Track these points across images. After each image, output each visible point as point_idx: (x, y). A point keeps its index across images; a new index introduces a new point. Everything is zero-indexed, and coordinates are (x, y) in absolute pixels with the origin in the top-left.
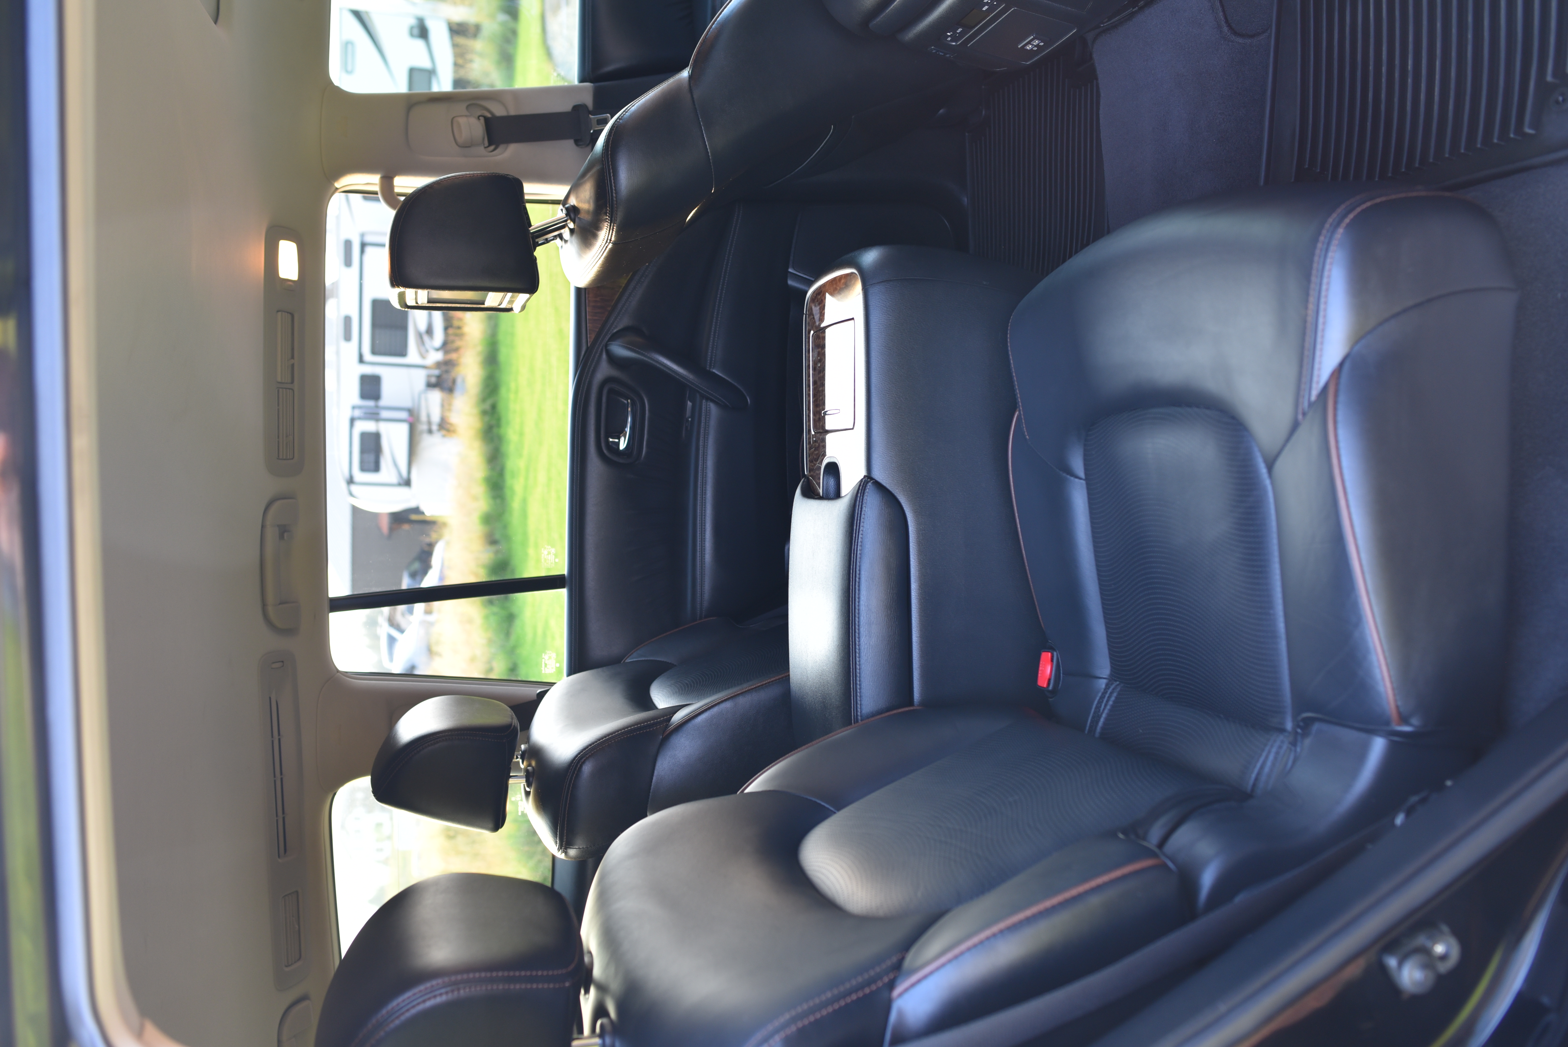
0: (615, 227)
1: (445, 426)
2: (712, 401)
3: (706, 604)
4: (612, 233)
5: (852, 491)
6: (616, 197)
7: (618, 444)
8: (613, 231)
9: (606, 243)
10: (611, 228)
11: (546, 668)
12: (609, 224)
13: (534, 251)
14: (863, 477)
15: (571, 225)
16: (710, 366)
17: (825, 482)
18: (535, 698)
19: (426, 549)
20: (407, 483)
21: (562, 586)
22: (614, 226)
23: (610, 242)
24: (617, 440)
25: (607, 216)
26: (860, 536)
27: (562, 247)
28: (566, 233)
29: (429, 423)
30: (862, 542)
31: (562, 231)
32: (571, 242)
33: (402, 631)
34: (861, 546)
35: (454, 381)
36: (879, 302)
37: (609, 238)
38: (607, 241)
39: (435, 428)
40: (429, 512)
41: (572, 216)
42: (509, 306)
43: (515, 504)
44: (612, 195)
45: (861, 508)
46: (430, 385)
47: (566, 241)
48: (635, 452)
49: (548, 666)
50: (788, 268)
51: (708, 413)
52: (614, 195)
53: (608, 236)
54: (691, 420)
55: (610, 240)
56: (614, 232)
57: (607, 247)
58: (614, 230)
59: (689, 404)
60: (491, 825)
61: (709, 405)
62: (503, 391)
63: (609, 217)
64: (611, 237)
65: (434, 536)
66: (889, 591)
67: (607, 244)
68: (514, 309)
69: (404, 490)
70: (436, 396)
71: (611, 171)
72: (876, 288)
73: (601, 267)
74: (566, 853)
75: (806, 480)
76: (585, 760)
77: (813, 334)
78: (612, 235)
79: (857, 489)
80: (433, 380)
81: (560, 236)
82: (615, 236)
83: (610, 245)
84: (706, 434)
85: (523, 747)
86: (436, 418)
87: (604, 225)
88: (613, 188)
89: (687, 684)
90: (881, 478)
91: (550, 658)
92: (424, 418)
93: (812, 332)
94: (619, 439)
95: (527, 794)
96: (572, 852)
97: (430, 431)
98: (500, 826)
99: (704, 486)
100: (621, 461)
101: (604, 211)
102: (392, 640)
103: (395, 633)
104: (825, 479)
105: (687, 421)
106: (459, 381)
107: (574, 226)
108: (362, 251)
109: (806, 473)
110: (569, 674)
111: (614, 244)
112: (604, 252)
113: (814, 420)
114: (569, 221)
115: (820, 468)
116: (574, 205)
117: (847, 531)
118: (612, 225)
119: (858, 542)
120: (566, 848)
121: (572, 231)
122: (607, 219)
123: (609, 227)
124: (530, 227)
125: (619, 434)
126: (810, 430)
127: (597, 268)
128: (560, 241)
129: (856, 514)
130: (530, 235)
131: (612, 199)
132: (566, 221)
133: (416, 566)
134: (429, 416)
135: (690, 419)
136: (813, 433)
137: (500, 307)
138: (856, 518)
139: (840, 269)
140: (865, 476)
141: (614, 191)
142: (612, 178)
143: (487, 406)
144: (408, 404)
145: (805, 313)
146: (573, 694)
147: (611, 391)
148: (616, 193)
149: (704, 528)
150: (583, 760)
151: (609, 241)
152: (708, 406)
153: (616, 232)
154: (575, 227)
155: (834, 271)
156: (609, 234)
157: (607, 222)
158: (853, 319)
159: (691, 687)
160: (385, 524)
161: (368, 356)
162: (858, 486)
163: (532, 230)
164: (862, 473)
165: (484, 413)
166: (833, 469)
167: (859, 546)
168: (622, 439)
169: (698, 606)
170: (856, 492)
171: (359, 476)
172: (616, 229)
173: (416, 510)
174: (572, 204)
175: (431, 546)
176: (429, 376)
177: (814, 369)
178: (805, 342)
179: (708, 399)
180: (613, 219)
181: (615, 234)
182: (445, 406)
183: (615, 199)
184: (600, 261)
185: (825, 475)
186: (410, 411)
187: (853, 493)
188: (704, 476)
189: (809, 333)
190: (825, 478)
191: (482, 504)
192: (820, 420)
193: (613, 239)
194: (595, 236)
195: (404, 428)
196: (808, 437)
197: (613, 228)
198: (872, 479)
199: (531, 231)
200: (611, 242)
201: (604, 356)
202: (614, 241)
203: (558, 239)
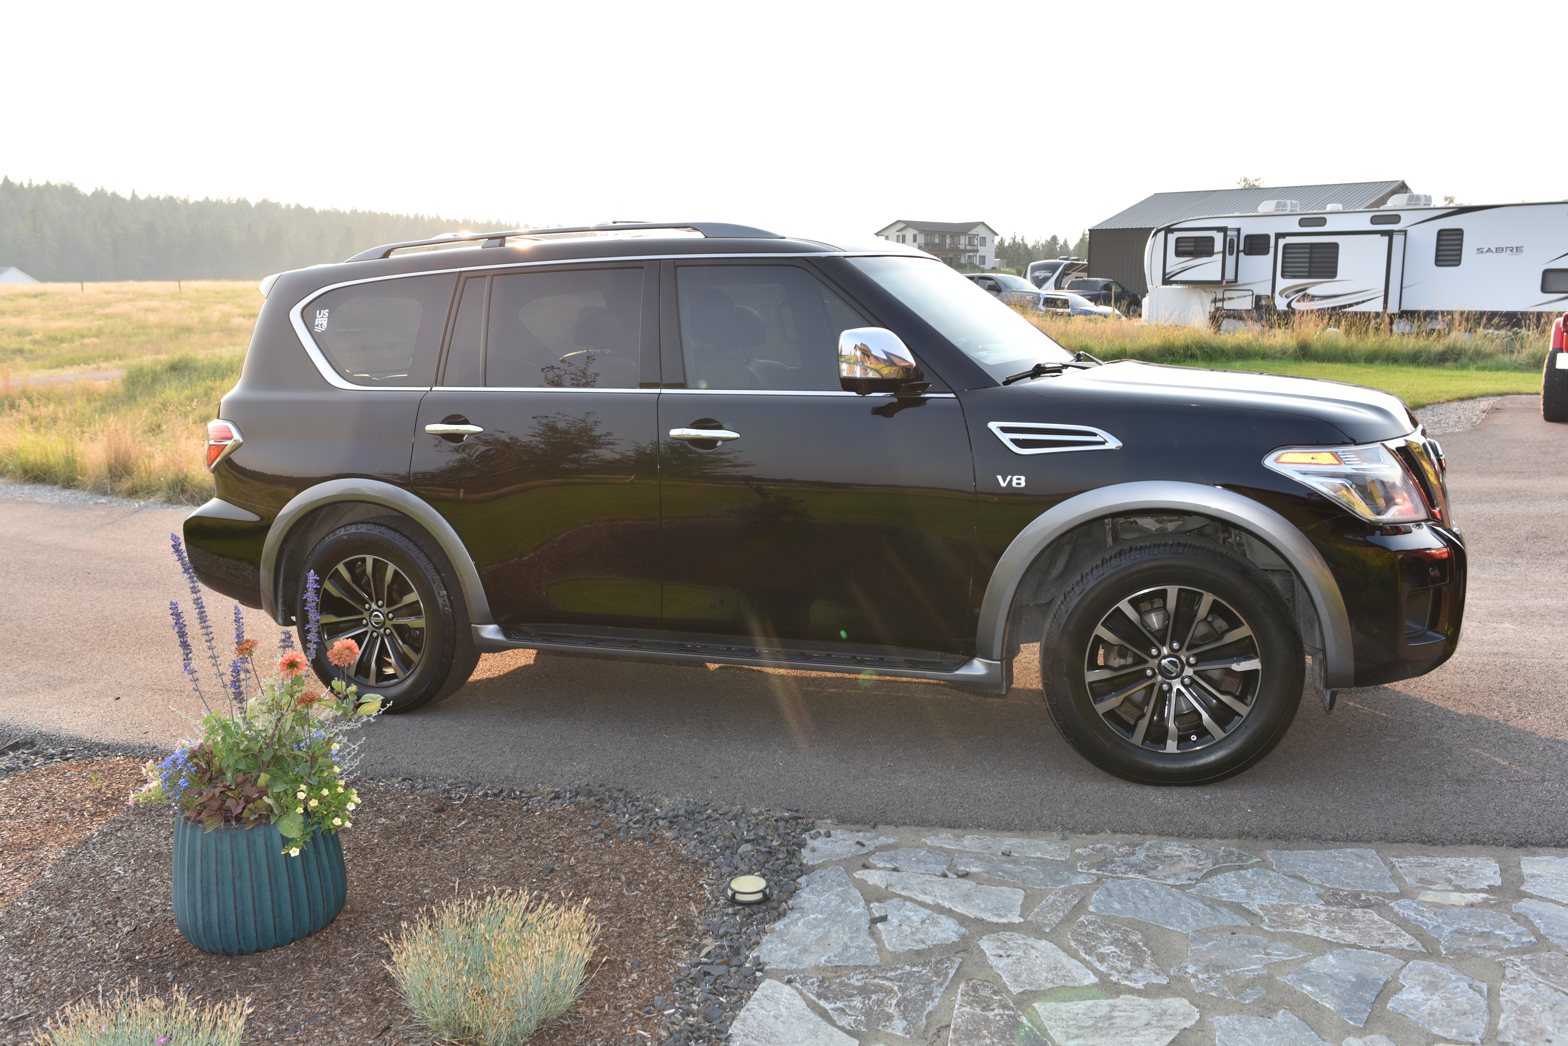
20: (1167, 281)
29: (1223, 300)
39: (1219, 304)
46: (1257, 299)
69: (1160, 279)
70: (1246, 304)
80: (1262, 302)
86: (1227, 306)
92: (1228, 294)
97: (1215, 301)
108: (1383, 233)
134: (1229, 298)
144: (1240, 280)
161: (1282, 242)
171: (1172, 238)
176: (1265, 298)
186: (1233, 282)
195: (1217, 277)
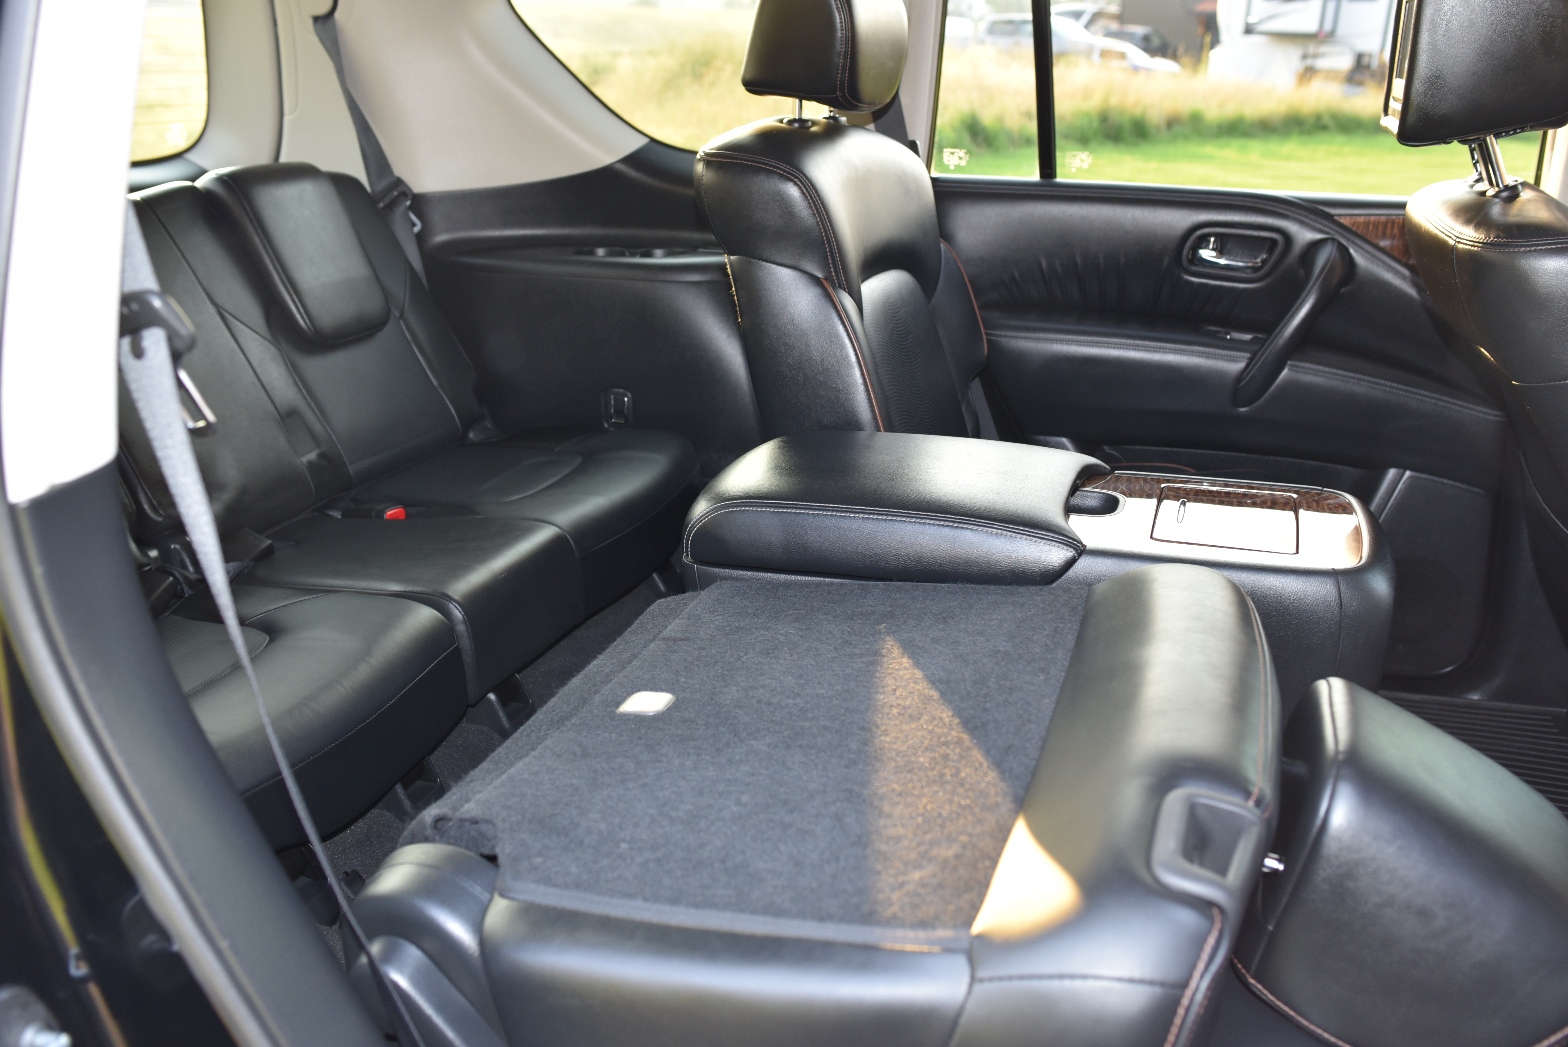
0: (1476, 249)
1: (1308, 73)
2: (1248, 365)
3: (1004, 341)
4: (1469, 245)
5: (1070, 529)
6: (1519, 252)
7: (1207, 247)
8: (1472, 246)
9: (1456, 236)
10: (1476, 244)
11: (949, 153)
12: (1481, 241)
13: (1459, 142)
14: (1084, 543)
15: (1491, 192)
16: (1293, 366)
17: (1095, 494)
18: (911, 137)
19: (1170, 51)
20: (1249, 30)
21: (1042, 175)
22: (1478, 247)
23: (1456, 242)
24: (1211, 246)
25: (1494, 238)
26: (1010, 534)
27: (1466, 182)
28: (1484, 186)
29: (1315, 56)
30: (1001, 535)
31: (1486, 182)
32: (1469, 192)
33: (1087, 26)
34: (997, 533)
35: (1360, 83)
36: (1312, 590)
37: (1462, 241)
38: (1458, 237)
39: (1309, 62)
40: (1215, 55)
41: (1505, 194)
42: (1390, 111)
43: (1209, 149)
44: (1522, 246)
45: (1044, 539)
46: (1359, 57)
47: (1472, 186)
48: (1194, 268)
49: (951, 155)
50: (1411, 469)
51: (1234, 360)
52: (1523, 249)
53: (1465, 239)
54: (1226, 338)
55: (1459, 242)
56: (1469, 247)
57: (1450, 237)
58: (1473, 248)
59: (1248, 337)
60: (748, 77)
61: (1243, 361)
62: (1341, 139)
63: (1492, 241)
64: (1464, 244)
65: (1186, 60)
66: (939, 561)
67: (1455, 238)
68: (1386, 117)
69: (1241, 27)
70: (1345, 63)
71: (1559, 246)
72: (1332, 587)
73: (1425, 230)
74: (699, 160)
75: (1107, 471)
76: (798, 185)
77: (1293, 498)
78: (1466, 244)
79: (1070, 535)
80: (1365, 61)
81: (1479, 180)
82: (1464, 249)
83: (1452, 242)
84: (1207, 356)
85: (843, 119)
86: (1321, 63)
87: (1481, 234)
88: (1533, 248)
89: (898, 312)
90: (1079, 567)
91: (960, 158)
92: (1323, 49)
93: (1295, 496)
94: (1213, 249)
95: (781, 121)
96: (700, 168)
97: (1305, 57)
98: (748, 88)
99: (1143, 348)
100: (1185, 252)
101: (1502, 235)
102: (1077, 15)
103: (1085, 19)
104: (1099, 494)
105: (1227, 334)
106: (1358, 90)
107: (1489, 197)
109: (1116, 472)
110: (934, 181)
111: (1453, 248)
112: (1444, 233)
113: (1179, 489)
114: (1497, 189)
115: (1115, 490)
116: (1519, 197)
117: (1018, 517)
118: (1480, 245)
119: (1001, 529)
120: (704, 160)
121: (1483, 193)
122: (1490, 238)
123: (1478, 240)
124: (1494, 136)
125: (1221, 251)
126: (1168, 481)
127: (1424, 225)
128: (1474, 180)
129: (1037, 532)
130: (1483, 136)
131: (1517, 246)
132: (1498, 185)
133: (1156, 42)
134: (1322, 55)
135: (1228, 337)
136: (1163, 486)
137: (1391, 99)
138: (1032, 530)
139: (1370, 542)
140: (1084, 546)
141: (1528, 249)
142: (1549, 247)
143: (1326, 120)
144: (1341, 31)
145: (1325, 489)
146: (904, 181)
147: (1274, 242)
148: (1525, 252)
149: (1093, 346)
150: (799, 183)
151: (1458, 240)
152: (1241, 360)
153: (1470, 250)
154: (1487, 198)
155: (1369, 534)
156: (1468, 240)
157: (1486, 238)
158: (1297, 552)
159: (894, 317)
160: (1204, 7)
162: (1073, 537)
163: (1490, 139)
164: (1090, 543)
165: (1318, 117)
166: (1109, 506)
167: (996, 530)
168: (1214, 254)
169: (1003, 333)
170: (1066, 533)
172: (1473, 250)
173: (1215, 41)
174: (1521, 194)
175: (1174, 57)
176: (1370, 56)
177: (1245, 495)
178: (1286, 486)
179: (1251, 360)
180: (1488, 246)
181: (1467, 249)
182: (1331, 75)
183: (1516, 250)
184: (1436, 231)
185: (1105, 496)
186: (1332, 34)
187: (1068, 531)
188: (1155, 349)
189: (1295, 492)
190: (1102, 495)
191: (1213, 113)
192: (1177, 495)
193: (1460, 246)
194: (1468, 222)
195: (1310, 25)
196: (1161, 478)
197: (1475, 246)
198: (1080, 555)
199: (1488, 138)
200: (1457, 244)
201: (1319, 236)
202: (1457, 248)
203: (1477, 177)
